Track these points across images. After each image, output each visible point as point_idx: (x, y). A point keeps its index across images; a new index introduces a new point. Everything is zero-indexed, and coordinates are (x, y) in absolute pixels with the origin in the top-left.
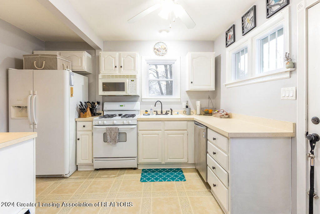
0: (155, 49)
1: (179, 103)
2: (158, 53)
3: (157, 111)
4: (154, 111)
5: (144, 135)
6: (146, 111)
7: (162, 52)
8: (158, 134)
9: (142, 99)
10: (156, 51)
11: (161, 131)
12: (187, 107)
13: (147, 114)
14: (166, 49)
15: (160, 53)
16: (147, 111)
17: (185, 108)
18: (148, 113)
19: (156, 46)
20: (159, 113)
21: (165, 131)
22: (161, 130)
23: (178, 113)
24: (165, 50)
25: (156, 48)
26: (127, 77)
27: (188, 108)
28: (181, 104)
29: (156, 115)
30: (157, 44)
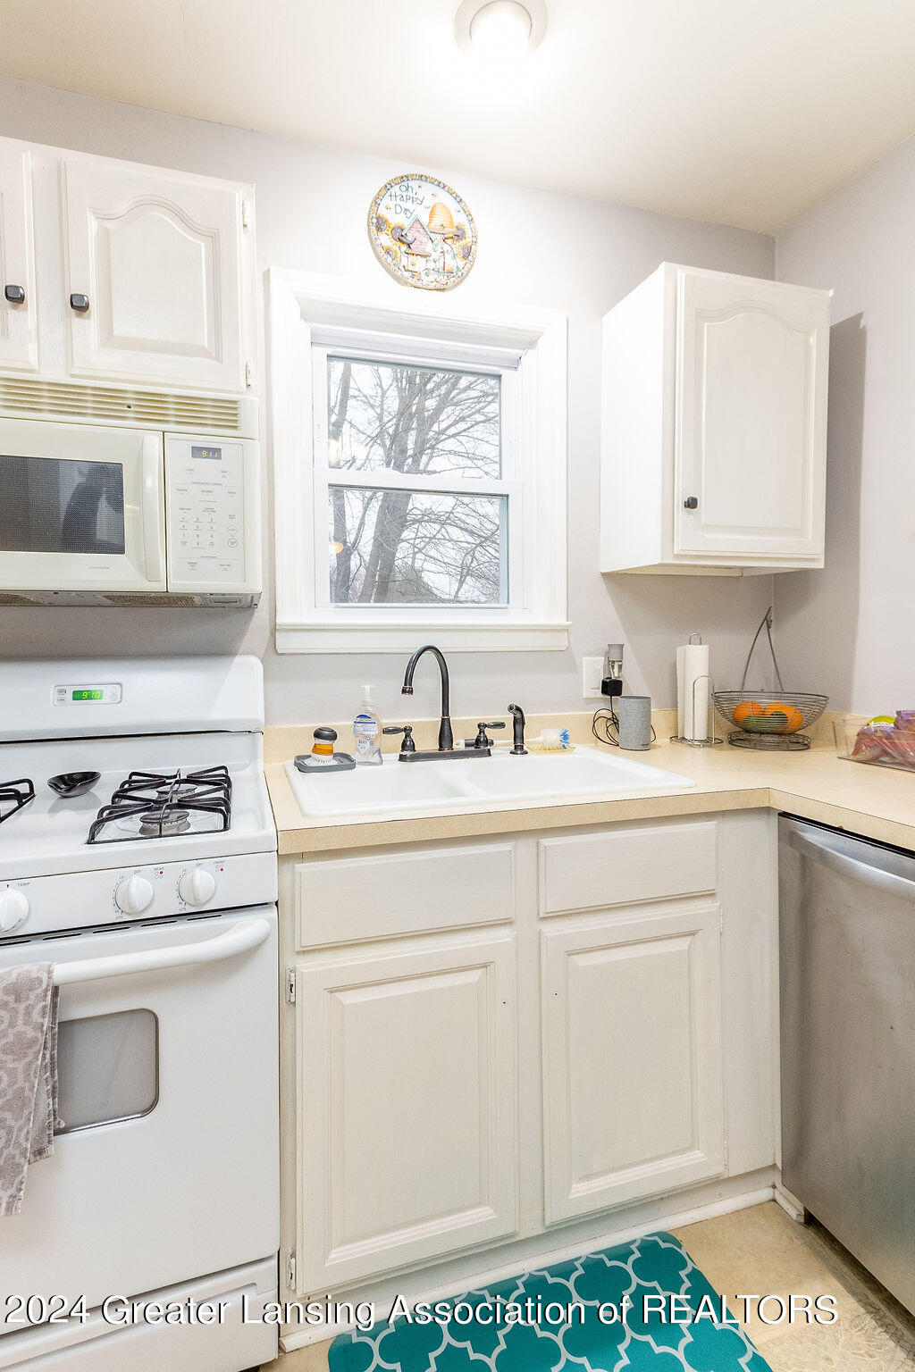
0: (380, 224)
1: (561, 660)
2: (404, 260)
3: (407, 730)
4: (387, 731)
5: (348, 998)
6: (318, 735)
7: (435, 255)
8: (485, 966)
9: (274, 629)
10: (385, 239)
11: (504, 935)
12: (612, 688)
13: (329, 760)
14: (468, 240)
15: (420, 264)
16: (333, 737)
17: (599, 693)
18: (338, 746)
19: (386, 201)
20: (426, 741)
21: (550, 929)
22: (507, 923)
23: (565, 737)
24: (457, 247)
25: (395, 219)
26: (151, 406)
27: (618, 693)
28: (574, 668)
29: (402, 758)
30: (396, 189)
